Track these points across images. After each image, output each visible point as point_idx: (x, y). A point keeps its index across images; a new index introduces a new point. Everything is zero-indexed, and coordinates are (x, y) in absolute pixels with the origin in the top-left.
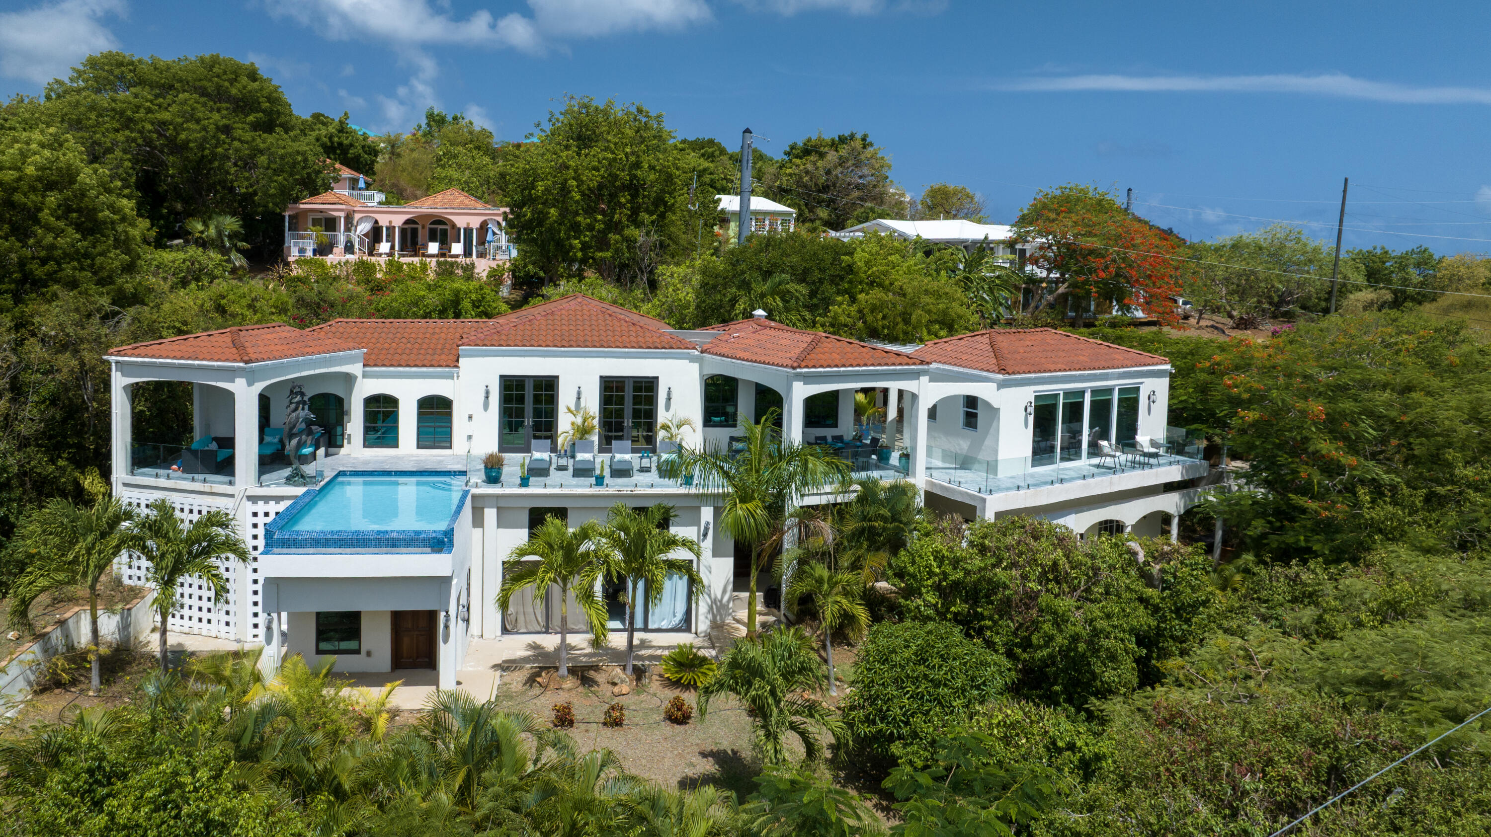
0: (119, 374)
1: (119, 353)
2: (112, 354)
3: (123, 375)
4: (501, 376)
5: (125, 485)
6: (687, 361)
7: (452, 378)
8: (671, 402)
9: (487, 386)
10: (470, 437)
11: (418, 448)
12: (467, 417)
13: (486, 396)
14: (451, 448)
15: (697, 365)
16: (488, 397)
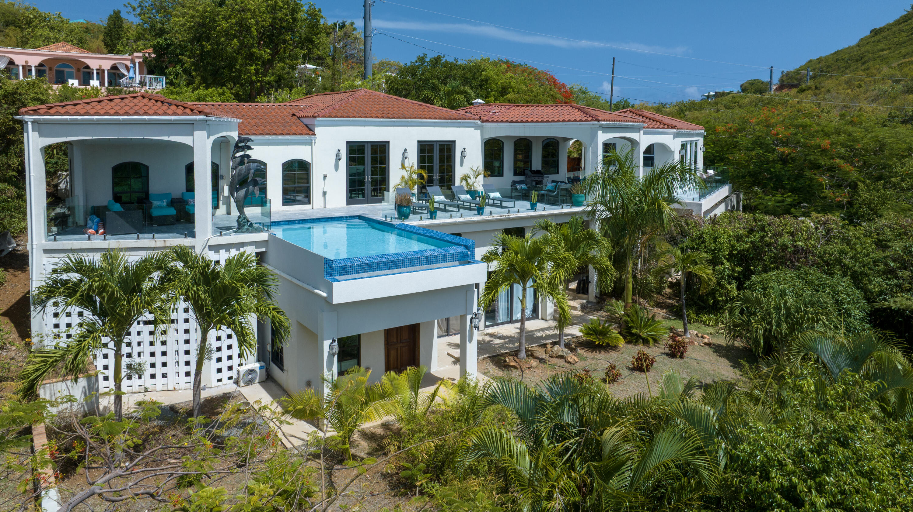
0: (36, 134)
1: (35, 112)
2: (27, 113)
3: (41, 135)
4: (348, 142)
5: (46, 251)
6: (473, 129)
7: (311, 144)
8: (465, 160)
9: (339, 151)
10: (324, 193)
11: (283, 205)
12: (322, 176)
13: (338, 158)
14: (310, 203)
15: (479, 132)
16: (340, 159)
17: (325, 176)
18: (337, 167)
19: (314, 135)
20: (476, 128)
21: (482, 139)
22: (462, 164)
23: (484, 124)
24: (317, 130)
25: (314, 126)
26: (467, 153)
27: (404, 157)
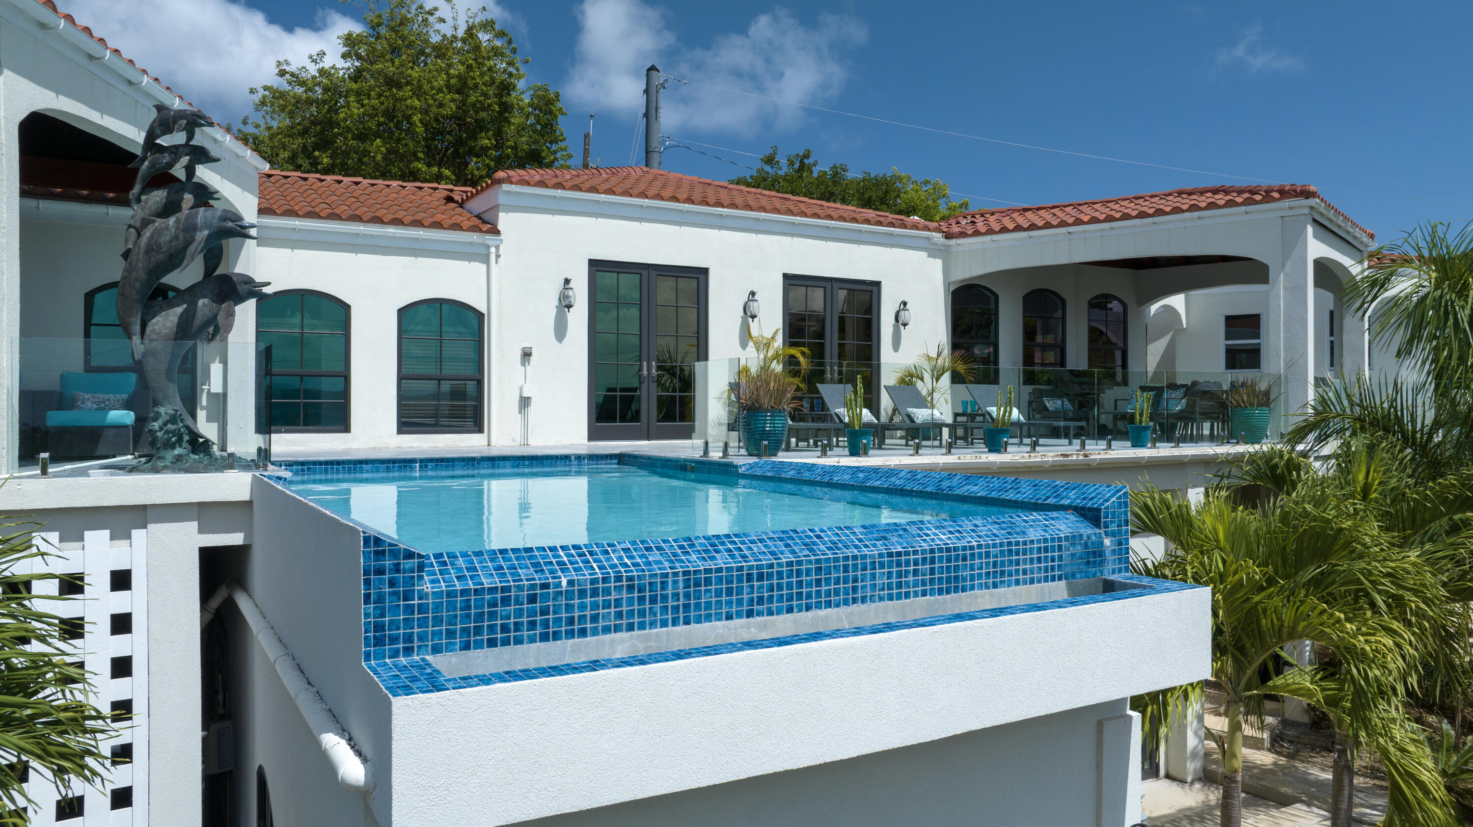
4: (592, 263)
6: (924, 254)
7: (485, 259)
8: (904, 332)
9: (567, 281)
10: (525, 402)
11: (400, 431)
12: (519, 353)
13: (565, 304)
14: (480, 430)
15: (939, 263)
16: (569, 306)
17: (527, 355)
18: (560, 331)
19: (498, 233)
20: (933, 252)
21: (947, 284)
22: (896, 345)
23: (953, 242)
24: (504, 220)
25: (495, 209)
26: (912, 314)
27: (749, 314)
